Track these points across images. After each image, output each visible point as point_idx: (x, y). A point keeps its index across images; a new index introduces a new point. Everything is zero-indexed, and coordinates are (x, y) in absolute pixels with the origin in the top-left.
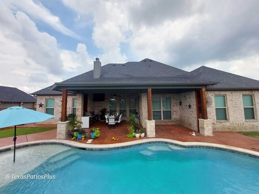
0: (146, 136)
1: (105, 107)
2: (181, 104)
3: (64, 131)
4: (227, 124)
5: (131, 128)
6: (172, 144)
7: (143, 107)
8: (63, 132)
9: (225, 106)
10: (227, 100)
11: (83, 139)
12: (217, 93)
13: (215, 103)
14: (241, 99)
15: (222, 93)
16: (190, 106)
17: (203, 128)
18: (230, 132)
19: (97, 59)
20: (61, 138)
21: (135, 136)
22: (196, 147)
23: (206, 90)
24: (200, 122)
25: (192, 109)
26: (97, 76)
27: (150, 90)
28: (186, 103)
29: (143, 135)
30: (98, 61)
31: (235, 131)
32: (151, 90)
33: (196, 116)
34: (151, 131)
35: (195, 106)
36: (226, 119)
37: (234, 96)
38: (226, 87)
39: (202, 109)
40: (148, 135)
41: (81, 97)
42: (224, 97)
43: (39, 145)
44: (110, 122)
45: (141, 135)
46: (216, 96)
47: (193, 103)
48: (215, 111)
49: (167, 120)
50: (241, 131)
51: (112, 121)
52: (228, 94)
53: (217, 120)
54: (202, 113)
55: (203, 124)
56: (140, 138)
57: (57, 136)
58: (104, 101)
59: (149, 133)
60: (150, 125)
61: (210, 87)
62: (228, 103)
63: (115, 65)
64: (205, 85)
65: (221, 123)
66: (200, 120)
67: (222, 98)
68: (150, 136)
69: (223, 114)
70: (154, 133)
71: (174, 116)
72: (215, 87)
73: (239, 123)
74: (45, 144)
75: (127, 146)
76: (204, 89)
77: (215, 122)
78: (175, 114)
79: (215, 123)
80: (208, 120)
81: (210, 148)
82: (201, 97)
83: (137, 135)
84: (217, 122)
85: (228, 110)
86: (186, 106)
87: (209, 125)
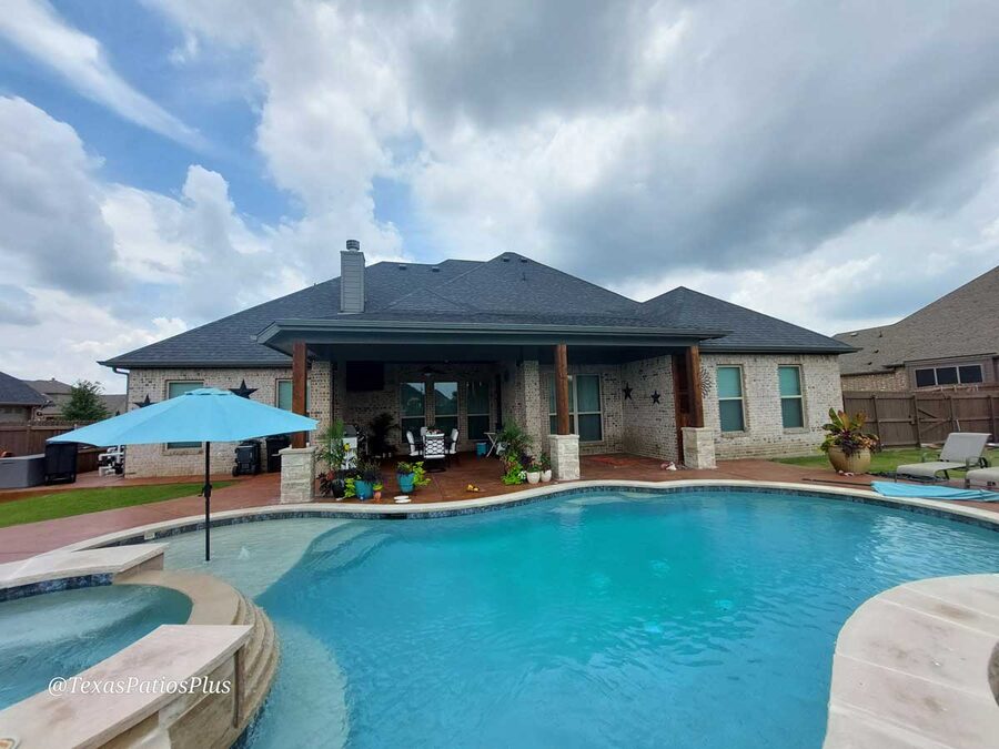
0: (555, 479)
1: (384, 410)
2: (627, 393)
3: (302, 477)
4: (745, 441)
5: (512, 459)
6: (628, 489)
7: (528, 404)
8: (304, 481)
9: (740, 396)
10: (744, 378)
11: (379, 494)
12: (722, 360)
13: (719, 386)
14: (776, 377)
15: (734, 361)
16: (656, 398)
17: (694, 450)
18: (753, 460)
19: (352, 244)
20: (298, 501)
21: (526, 481)
22: (688, 489)
23: (700, 353)
24: (684, 437)
25: (662, 405)
26: (352, 303)
27: (563, 348)
28: (641, 390)
29: (549, 473)
30: (354, 250)
31: (762, 457)
32: (565, 349)
33: (673, 421)
34: (568, 464)
35: (672, 396)
36: (742, 428)
37: (760, 369)
38: (744, 344)
39: (690, 401)
40: (560, 474)
41: (327, 372)
42: (738, 370)
43: (230, 524)
44: (430, 452)
45: (543, 475)
46: (721, 368)
47: (667, 388)
48: (717, 409)
49: (592, 443)
50: (774, 456)
51: (435, 449)
52: (747, 362)
53: (723, 430)
54: (689, 412)
55: (695, 441)
56: (541, 482)
57: (283, 495)
58: (382, 389)
59: (562, 470)
60: (568, 448)
61: (709, 343)
62: (747, 386)
63: (404, 268)
64: (697, 339)
65: (732, 438)
66: (686, 431)
67: (732, 374)
68: (566, 478)
69: (735, 416)
70: (578, 470)
71: (611, 430)
72: (719, 343)
73: (771, 436)
74: (251, 519)
75: (521, 501)
76: (695, 350)
77: (718, 436)
78: (611, 423)
79: (719, 439)
80: (705, 428)
81: (718, 490)
82: (688, 369)
83: (534, 477)
84: (722, 436)
85: (746, 403)
86: (645, 397)
87: (708, 442)
